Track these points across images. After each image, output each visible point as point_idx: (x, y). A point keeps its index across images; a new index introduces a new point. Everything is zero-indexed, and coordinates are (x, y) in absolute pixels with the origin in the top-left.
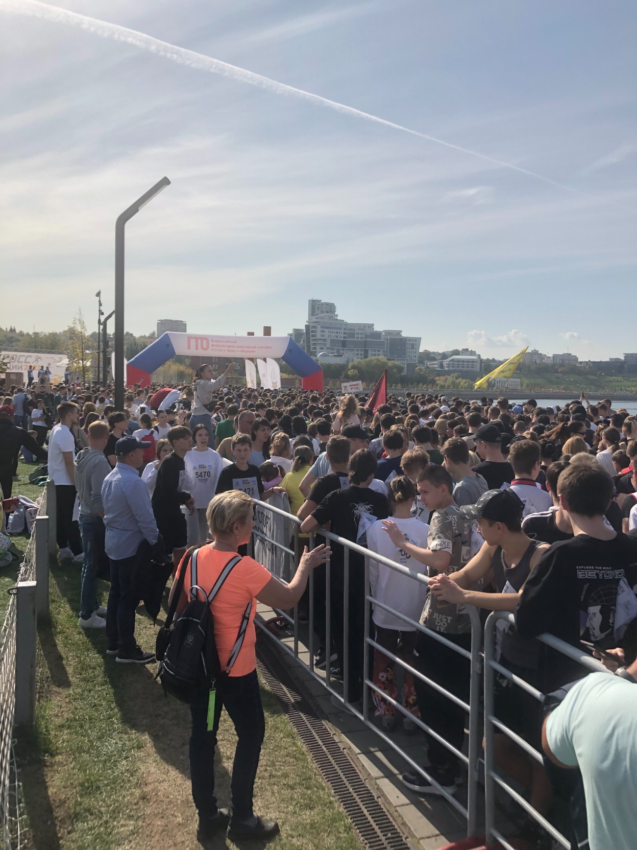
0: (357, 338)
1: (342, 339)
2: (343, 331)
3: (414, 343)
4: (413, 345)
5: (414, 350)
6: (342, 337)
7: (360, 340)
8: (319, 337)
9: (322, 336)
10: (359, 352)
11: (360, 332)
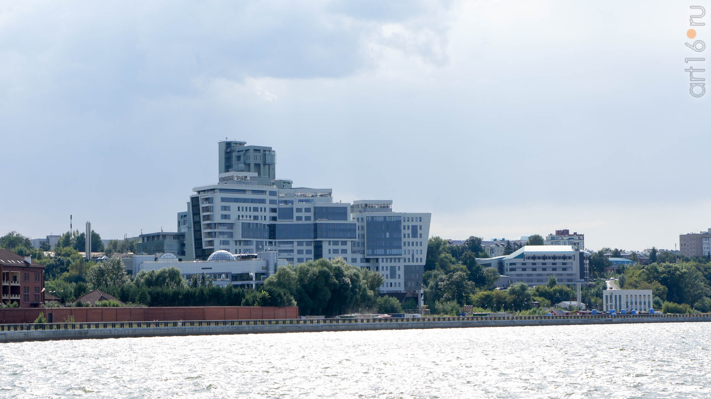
0: (299, 218)
1: (268, 222)
2: (268, 206)
3: (418, 224)
4: (414, 229)
5: (418, 240)
6: (268, 218)
7: (303, 222)
8: (217, 219)
9: (225, 217)
10: (304, 248)
11: (304, 205)
